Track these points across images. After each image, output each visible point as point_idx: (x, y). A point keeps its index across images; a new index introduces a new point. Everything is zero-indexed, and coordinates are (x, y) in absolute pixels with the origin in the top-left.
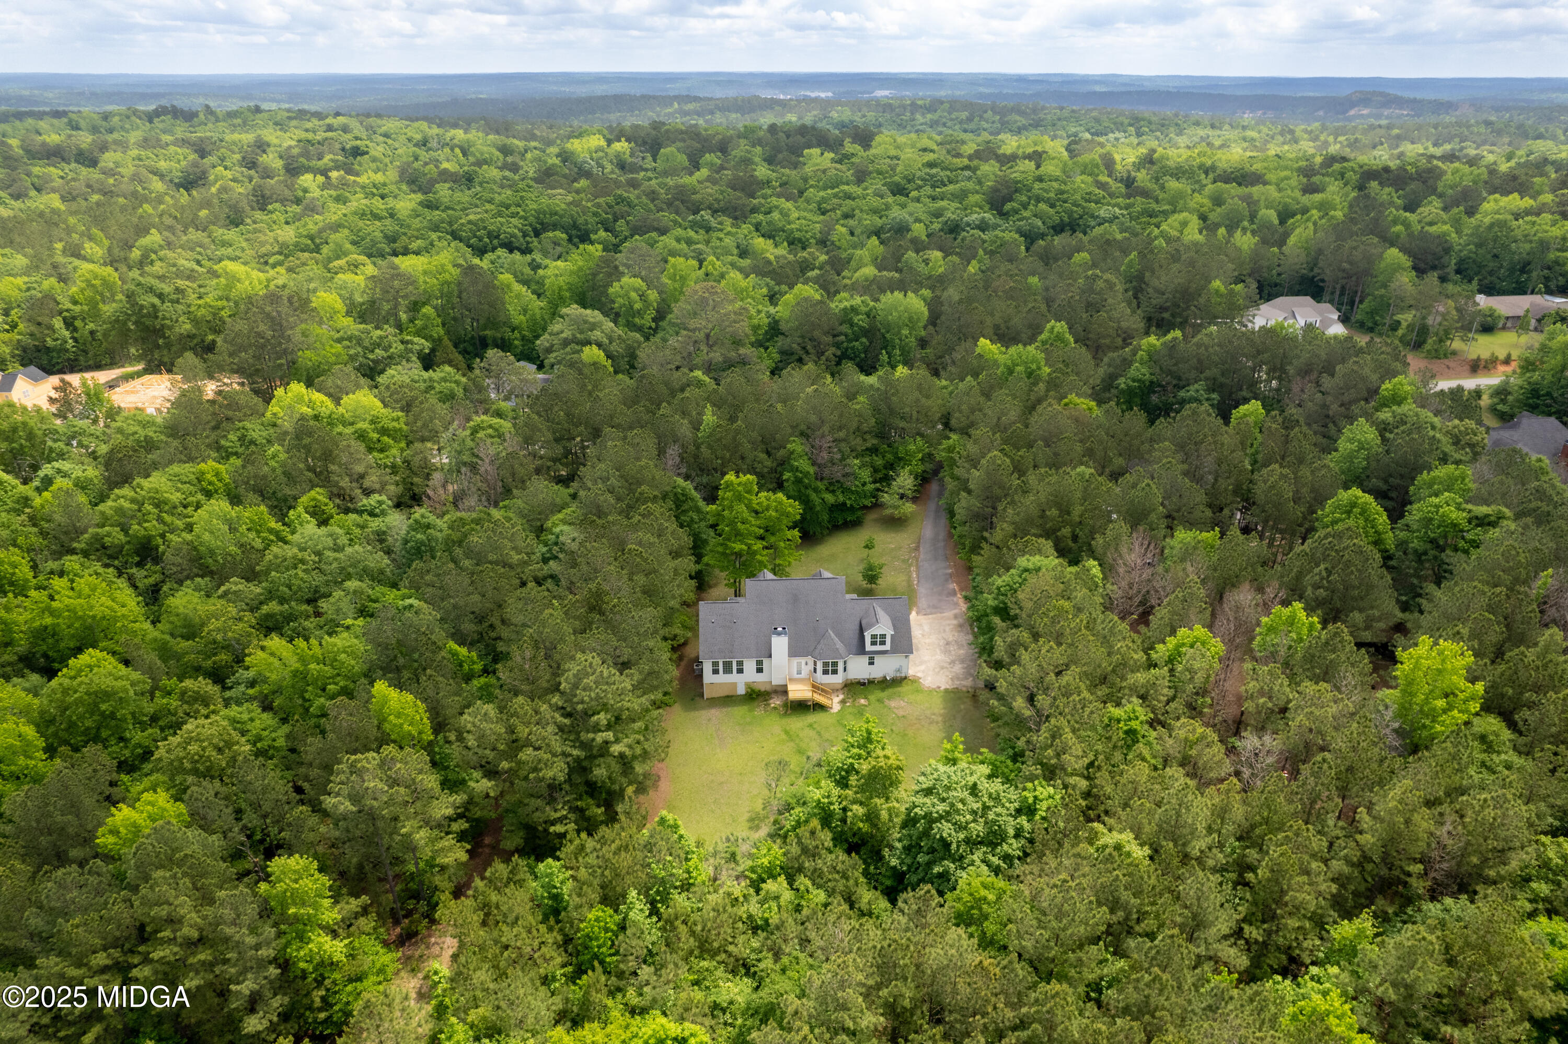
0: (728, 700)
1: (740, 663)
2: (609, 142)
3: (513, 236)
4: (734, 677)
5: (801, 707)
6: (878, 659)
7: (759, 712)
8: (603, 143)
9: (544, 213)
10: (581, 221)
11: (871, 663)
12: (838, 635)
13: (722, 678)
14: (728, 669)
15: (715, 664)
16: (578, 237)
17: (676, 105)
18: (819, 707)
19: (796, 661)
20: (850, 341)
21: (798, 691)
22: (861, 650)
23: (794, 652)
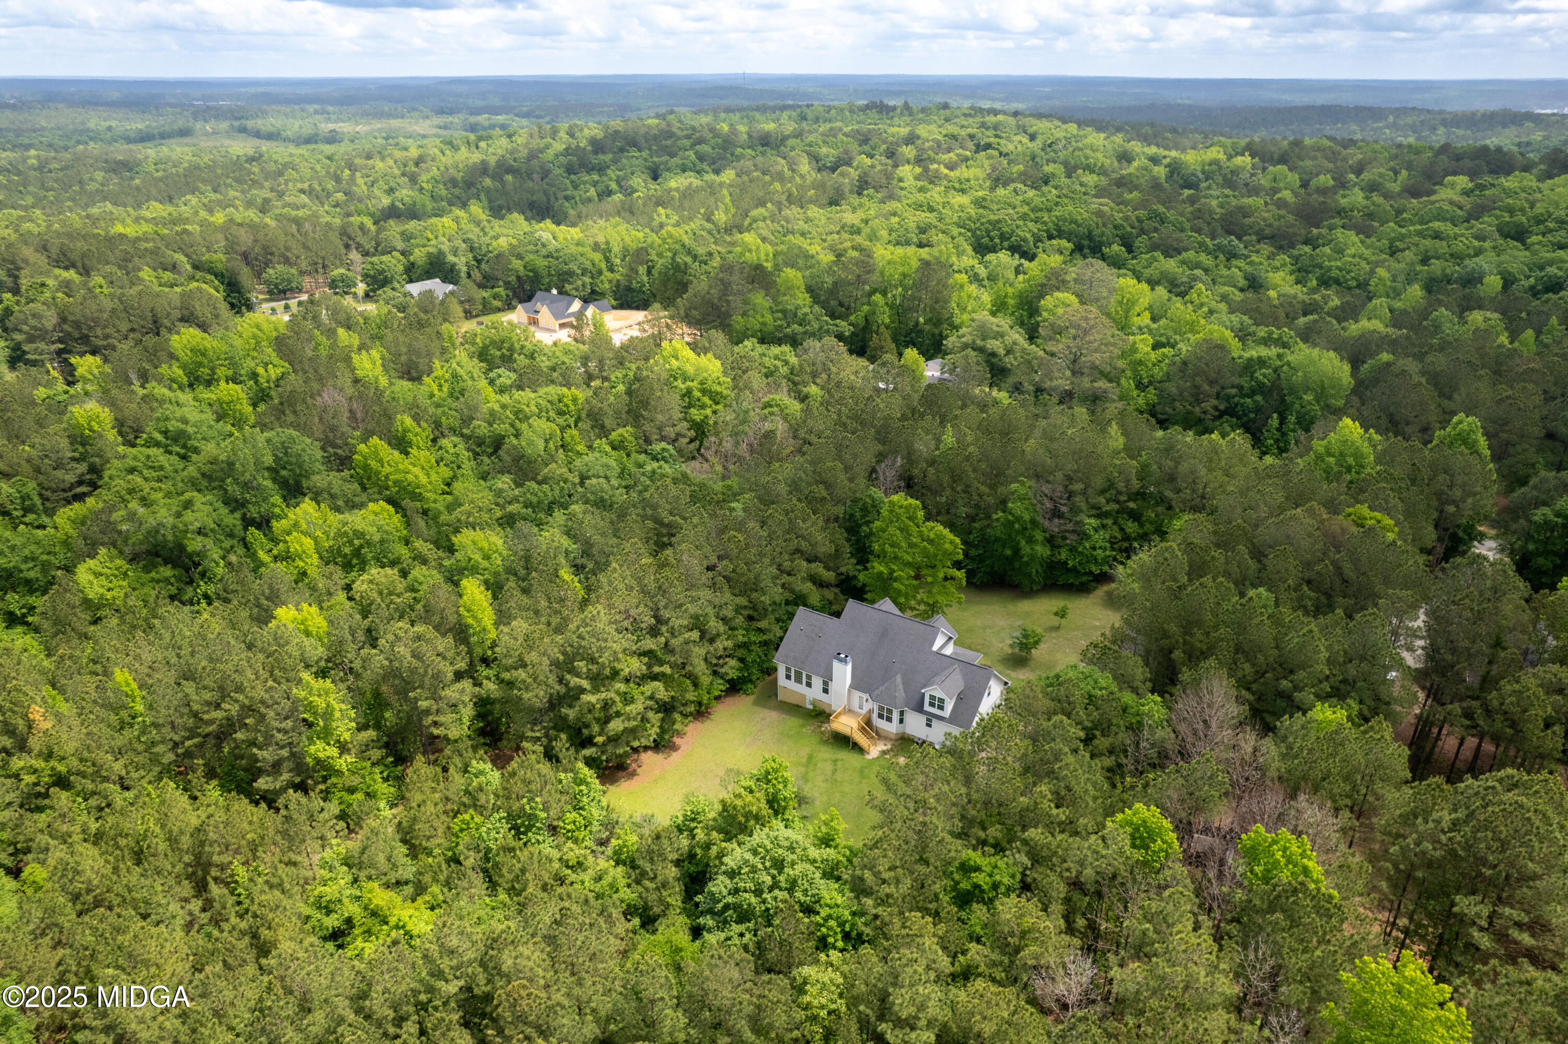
0: (795, 709)
1: (809, 677)
2: (1230, 157)
3: (1025, 240)
4: (801, 689)
5: (843, 741)
6: (935, 722)
7: (808, 730)
8: (1222, 156)
9: (1065, 220)
10: (1096, 232)
11: (929, 725)
12: (906, 684)
13: (792, 685)
14: (798, 680)
15: (788, 670)
16: (1089, 247)
17: (1391, 119)
18: (856, 747)
19: (857, 694)
20: (1243, 396)
21: (847, 724)
22: (919, 708)
23: (856, 685)
